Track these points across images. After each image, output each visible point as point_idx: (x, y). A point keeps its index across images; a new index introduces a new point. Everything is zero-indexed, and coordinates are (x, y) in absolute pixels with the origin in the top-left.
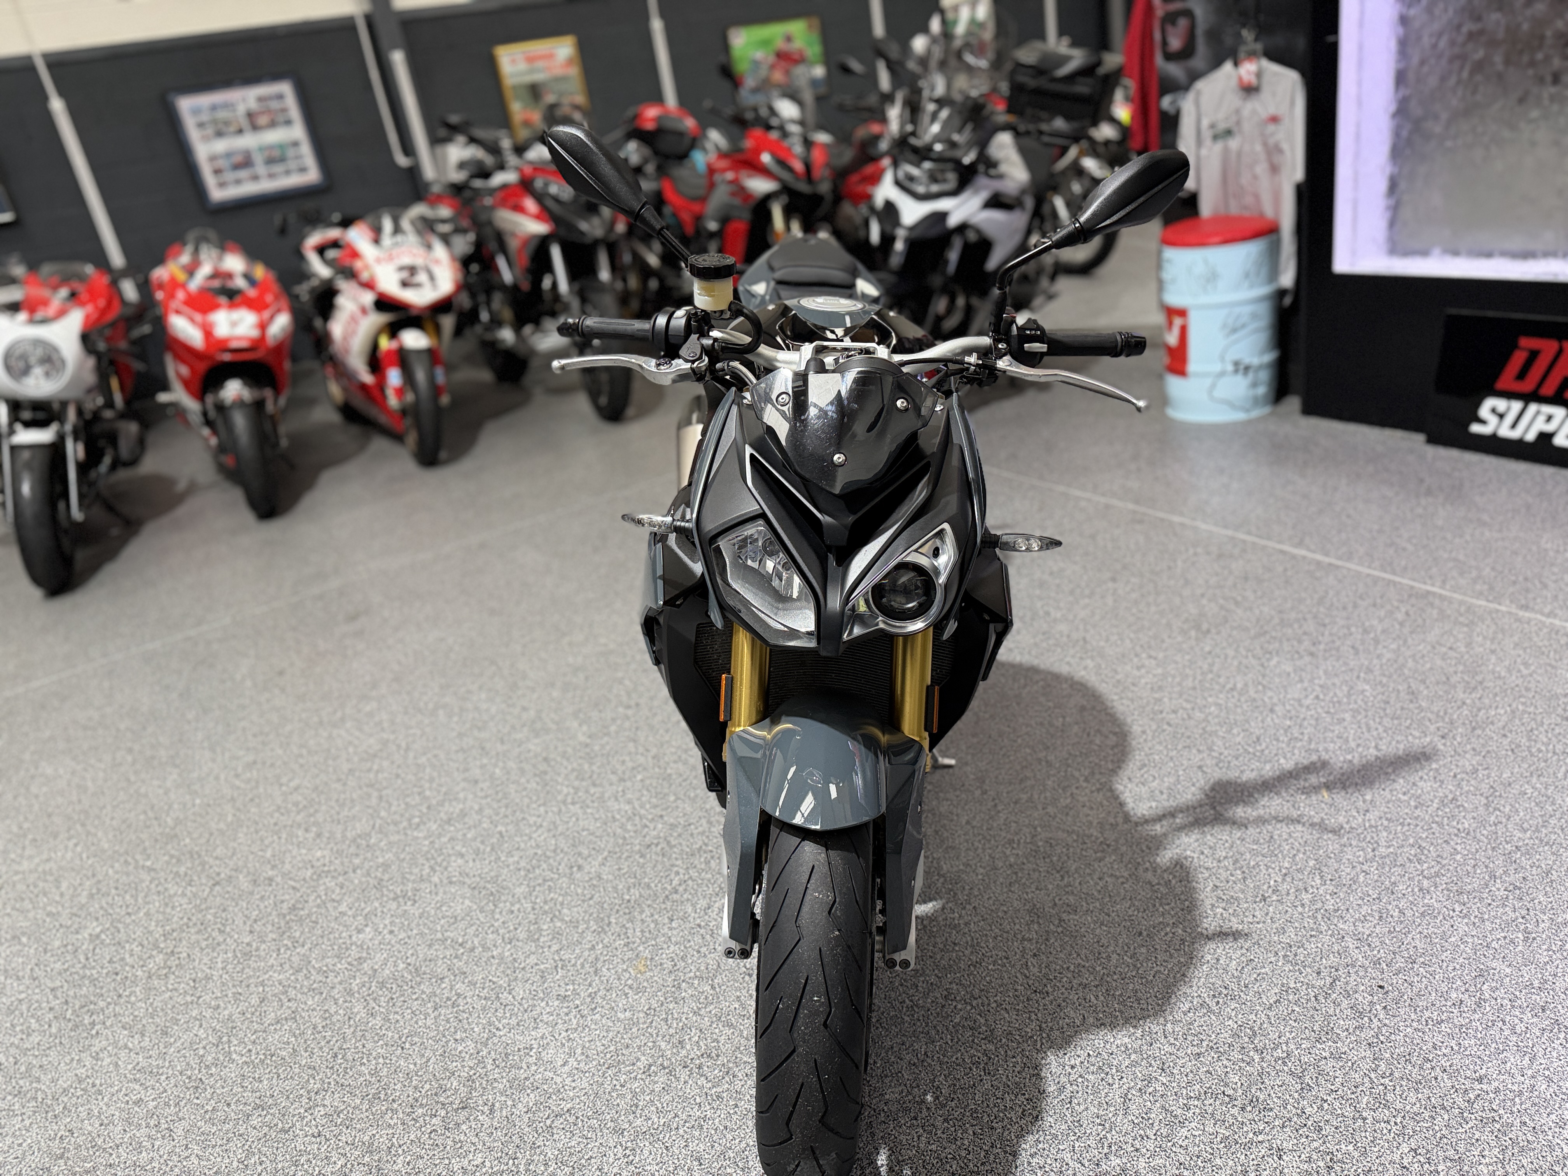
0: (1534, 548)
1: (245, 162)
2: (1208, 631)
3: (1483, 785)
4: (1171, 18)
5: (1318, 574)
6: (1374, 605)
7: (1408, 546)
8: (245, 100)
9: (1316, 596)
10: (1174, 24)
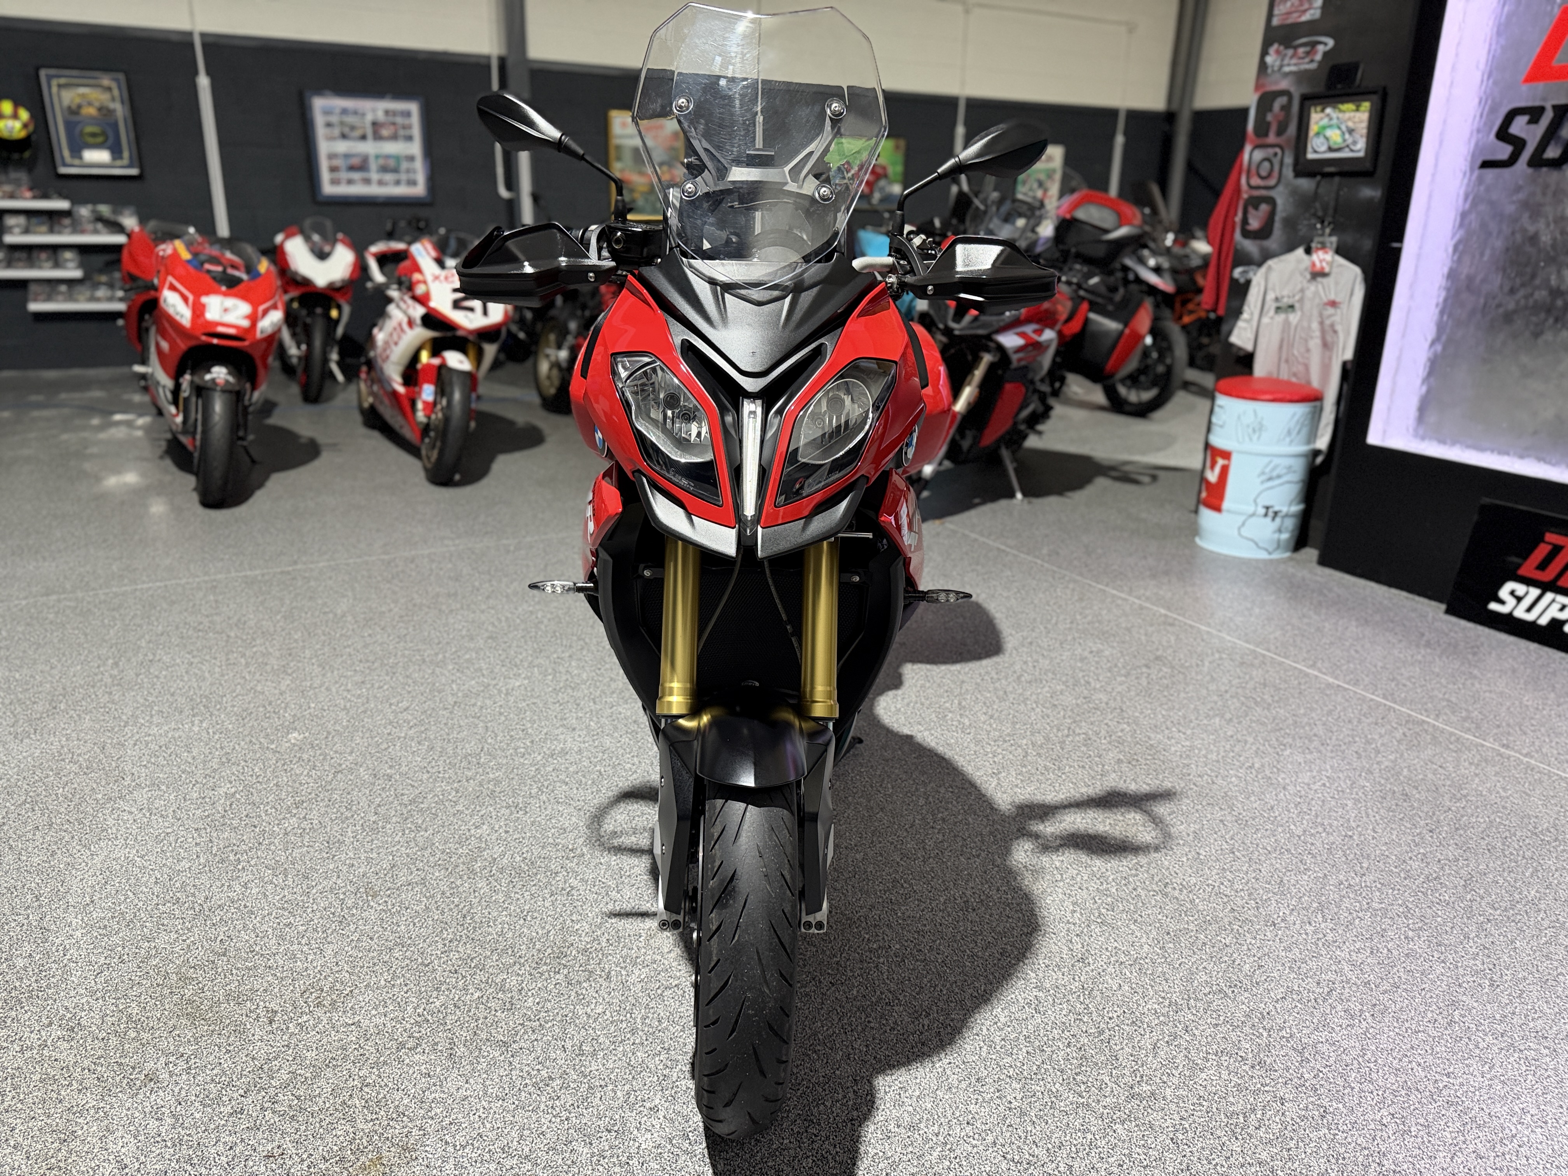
0: (1517, 703)
1: (361, 166)
2: (1231, 720)
3: (1462, 871)
4: (1254, 202)
5: (1328, 692)
6: (1376, 724)
7: (1408, 683)
8: (374, 110)
9: (1326, 709)
10: (1256, 208)
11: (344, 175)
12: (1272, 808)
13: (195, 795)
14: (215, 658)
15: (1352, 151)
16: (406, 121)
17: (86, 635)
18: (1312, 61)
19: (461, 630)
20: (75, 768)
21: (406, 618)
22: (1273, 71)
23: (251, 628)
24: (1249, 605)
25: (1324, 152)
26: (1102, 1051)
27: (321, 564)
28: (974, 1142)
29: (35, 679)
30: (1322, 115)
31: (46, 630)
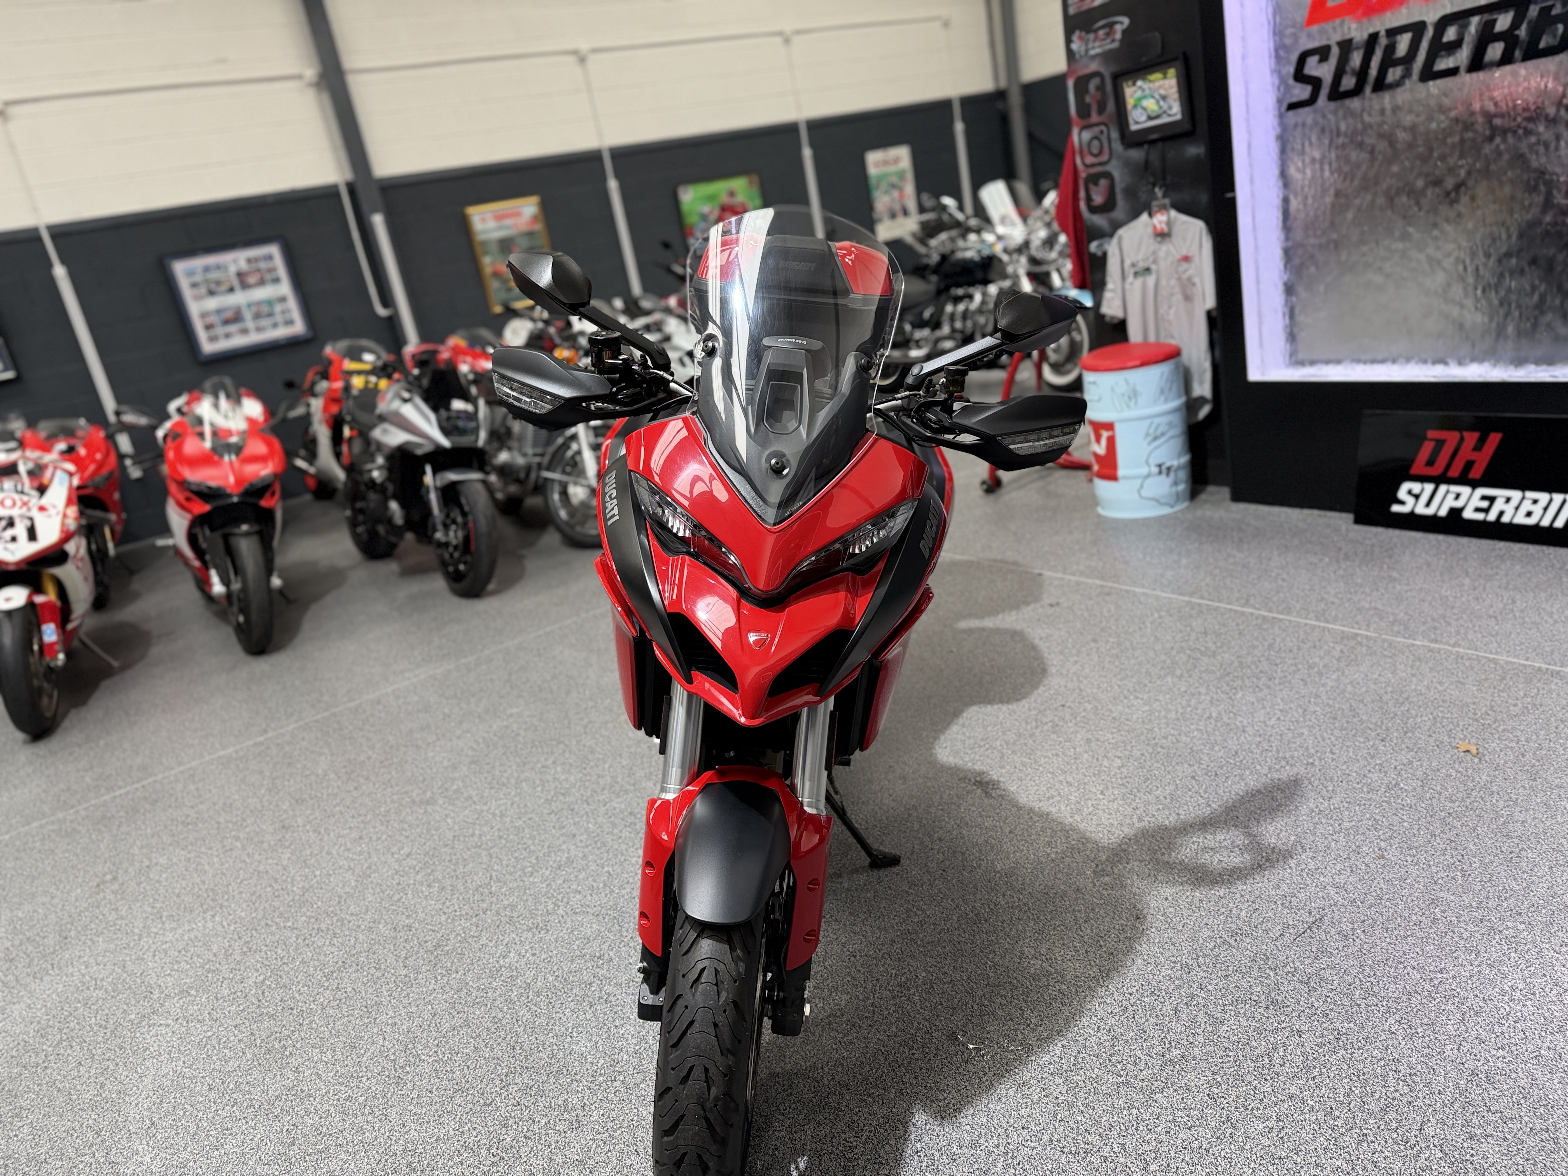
0: (1437, 596)
1: (235, 317)
2: (1182, 675)
4: (1093, 179)
5: (1265, 627)
6: (1315, 647)
7: (1336, 600)
8: (236, 261)
9: (1266, 644)
10: (1096, 184)
11: (220, 330)
12: (1236, 753)
13: (226, 992)
14: (211, 848)
15: (1169, 115)
16: (270, 265)
17: (76, 855)
18: (1113, 41)
19: (442, 762)
20: (101, 993)
21: (386, 763)
22: (1081, 57)
23: (238, 809)
24: (1176, 557)
25: (1145, 122)
26: (1129, 1028)
27: (292, 726)
28: (1033, 1144)
29: (39, 913)
30: (1134, 89)
31: (36, 860)
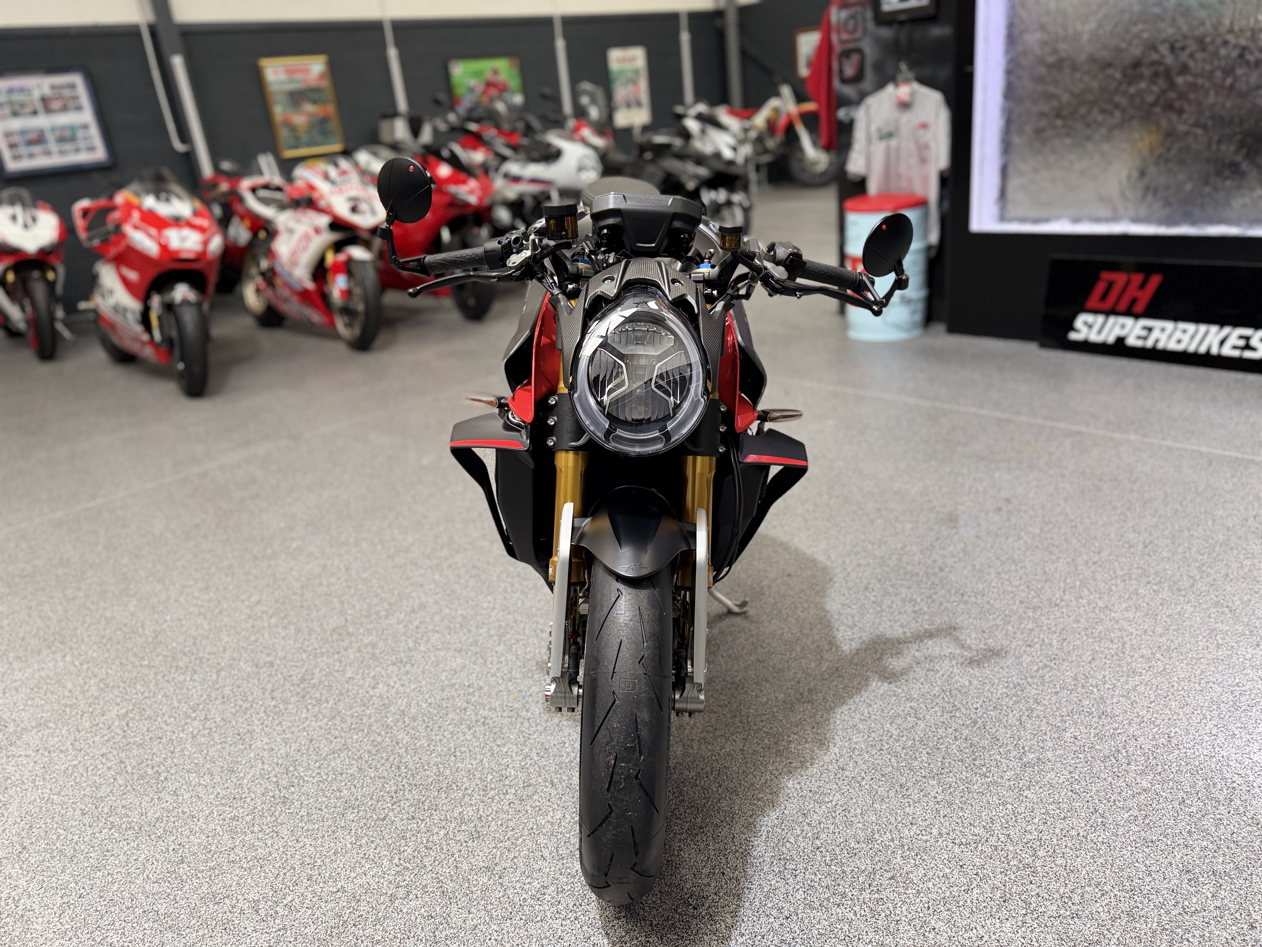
0: (1136, 404)
1: (39, 139)
3: (1166, 533)
4: (846, 54)
5: (1002, 425)
6: (1048, 440)
8: (39, 86)
10: (849, 58)
11: (23, 150)
16: (73, 93)
24: (912, 373)
25: (895, 5)
